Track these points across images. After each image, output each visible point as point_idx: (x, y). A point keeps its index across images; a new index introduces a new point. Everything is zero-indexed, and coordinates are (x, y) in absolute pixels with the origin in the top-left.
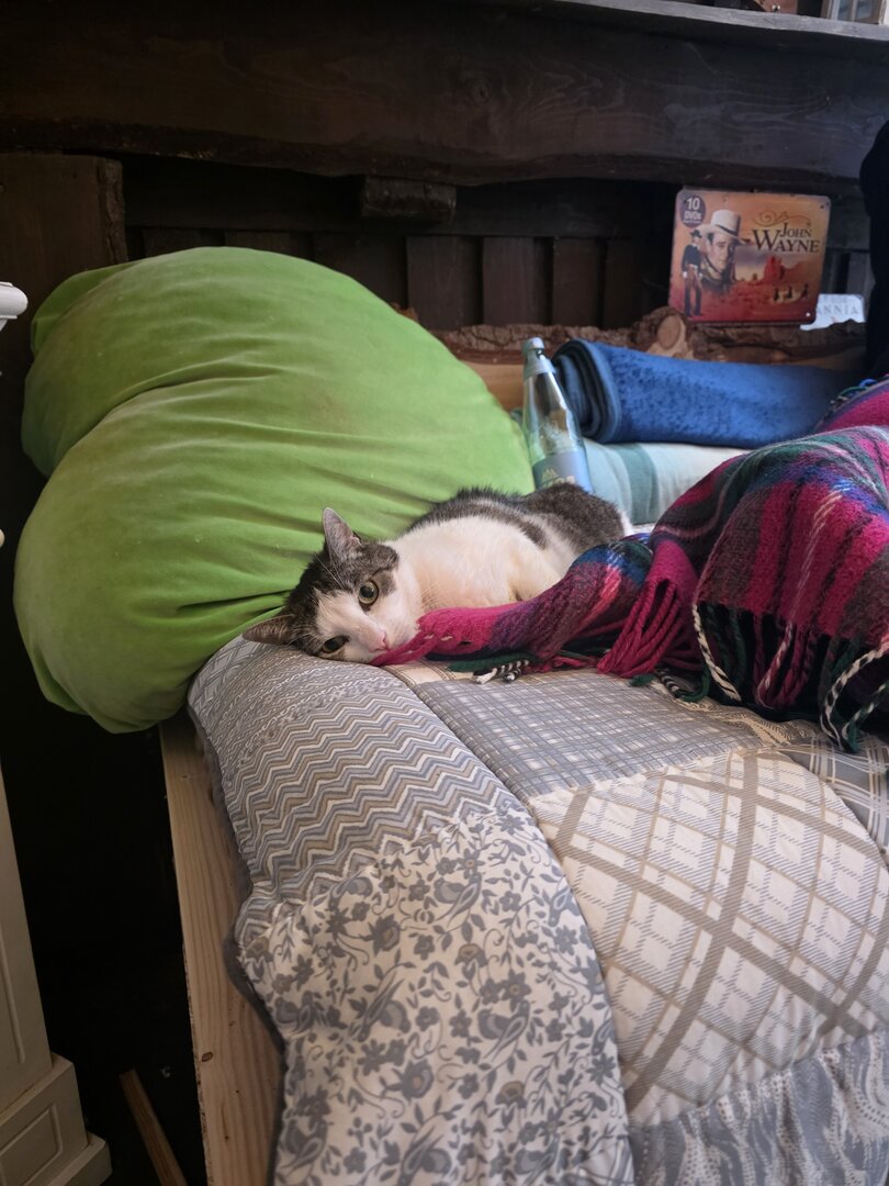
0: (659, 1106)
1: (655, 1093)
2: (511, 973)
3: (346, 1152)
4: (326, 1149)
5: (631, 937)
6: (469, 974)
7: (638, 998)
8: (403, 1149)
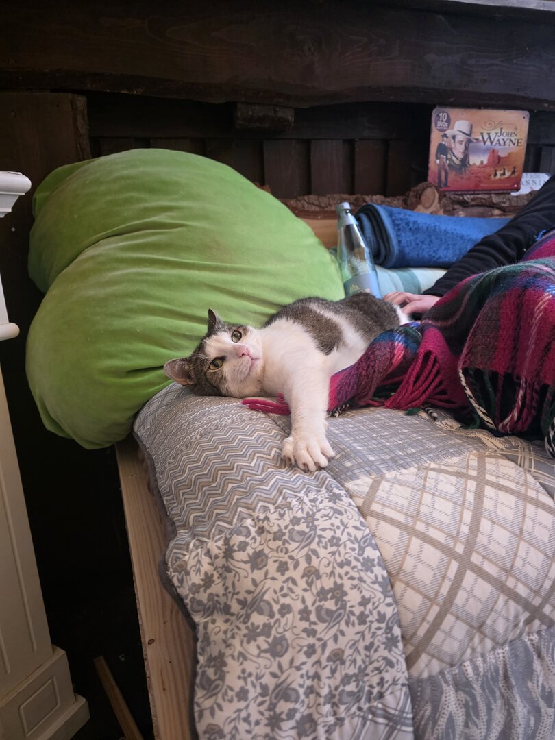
0: (426, 666)
1: (424, 658)
2: (335, 583)
3: (237, 689)
4: (225, 687)
5: (409, 564)
6: (310, 584)
7: (413, 600)
8: (271, 687)
